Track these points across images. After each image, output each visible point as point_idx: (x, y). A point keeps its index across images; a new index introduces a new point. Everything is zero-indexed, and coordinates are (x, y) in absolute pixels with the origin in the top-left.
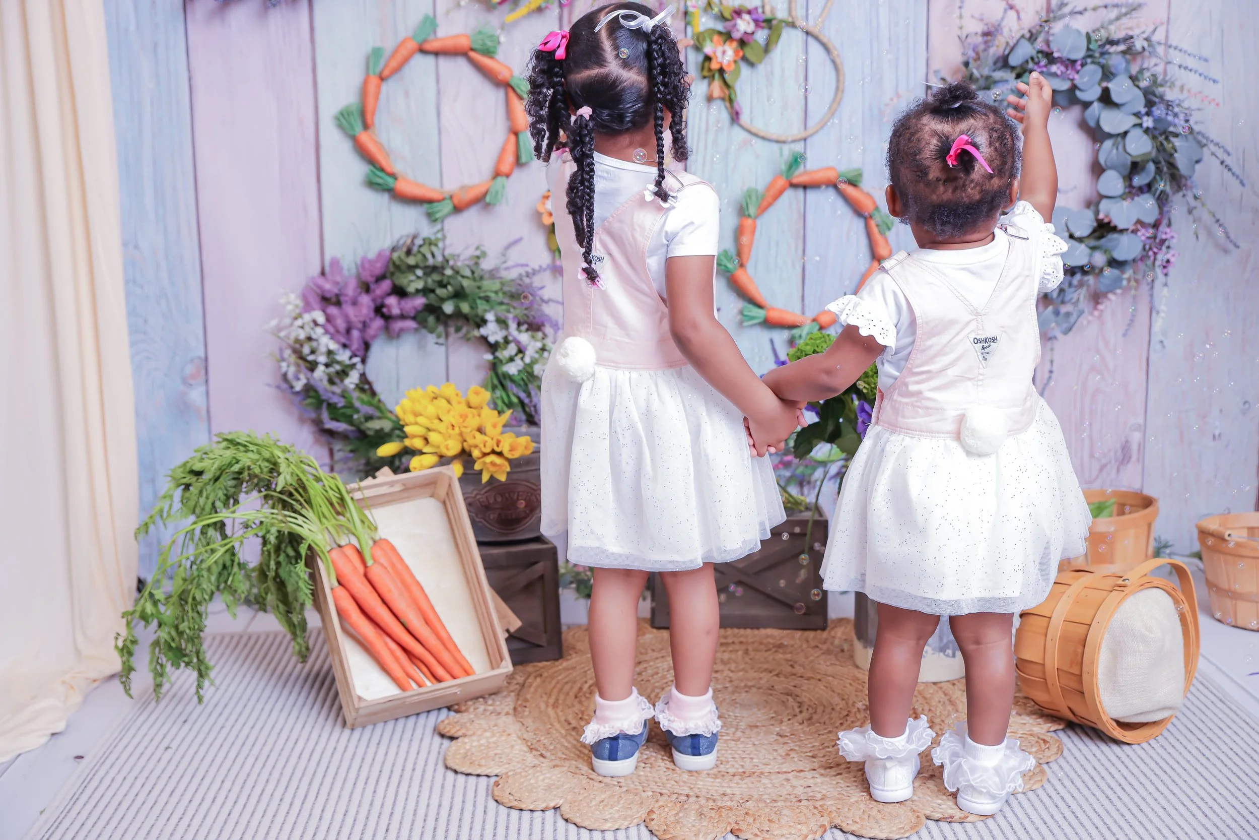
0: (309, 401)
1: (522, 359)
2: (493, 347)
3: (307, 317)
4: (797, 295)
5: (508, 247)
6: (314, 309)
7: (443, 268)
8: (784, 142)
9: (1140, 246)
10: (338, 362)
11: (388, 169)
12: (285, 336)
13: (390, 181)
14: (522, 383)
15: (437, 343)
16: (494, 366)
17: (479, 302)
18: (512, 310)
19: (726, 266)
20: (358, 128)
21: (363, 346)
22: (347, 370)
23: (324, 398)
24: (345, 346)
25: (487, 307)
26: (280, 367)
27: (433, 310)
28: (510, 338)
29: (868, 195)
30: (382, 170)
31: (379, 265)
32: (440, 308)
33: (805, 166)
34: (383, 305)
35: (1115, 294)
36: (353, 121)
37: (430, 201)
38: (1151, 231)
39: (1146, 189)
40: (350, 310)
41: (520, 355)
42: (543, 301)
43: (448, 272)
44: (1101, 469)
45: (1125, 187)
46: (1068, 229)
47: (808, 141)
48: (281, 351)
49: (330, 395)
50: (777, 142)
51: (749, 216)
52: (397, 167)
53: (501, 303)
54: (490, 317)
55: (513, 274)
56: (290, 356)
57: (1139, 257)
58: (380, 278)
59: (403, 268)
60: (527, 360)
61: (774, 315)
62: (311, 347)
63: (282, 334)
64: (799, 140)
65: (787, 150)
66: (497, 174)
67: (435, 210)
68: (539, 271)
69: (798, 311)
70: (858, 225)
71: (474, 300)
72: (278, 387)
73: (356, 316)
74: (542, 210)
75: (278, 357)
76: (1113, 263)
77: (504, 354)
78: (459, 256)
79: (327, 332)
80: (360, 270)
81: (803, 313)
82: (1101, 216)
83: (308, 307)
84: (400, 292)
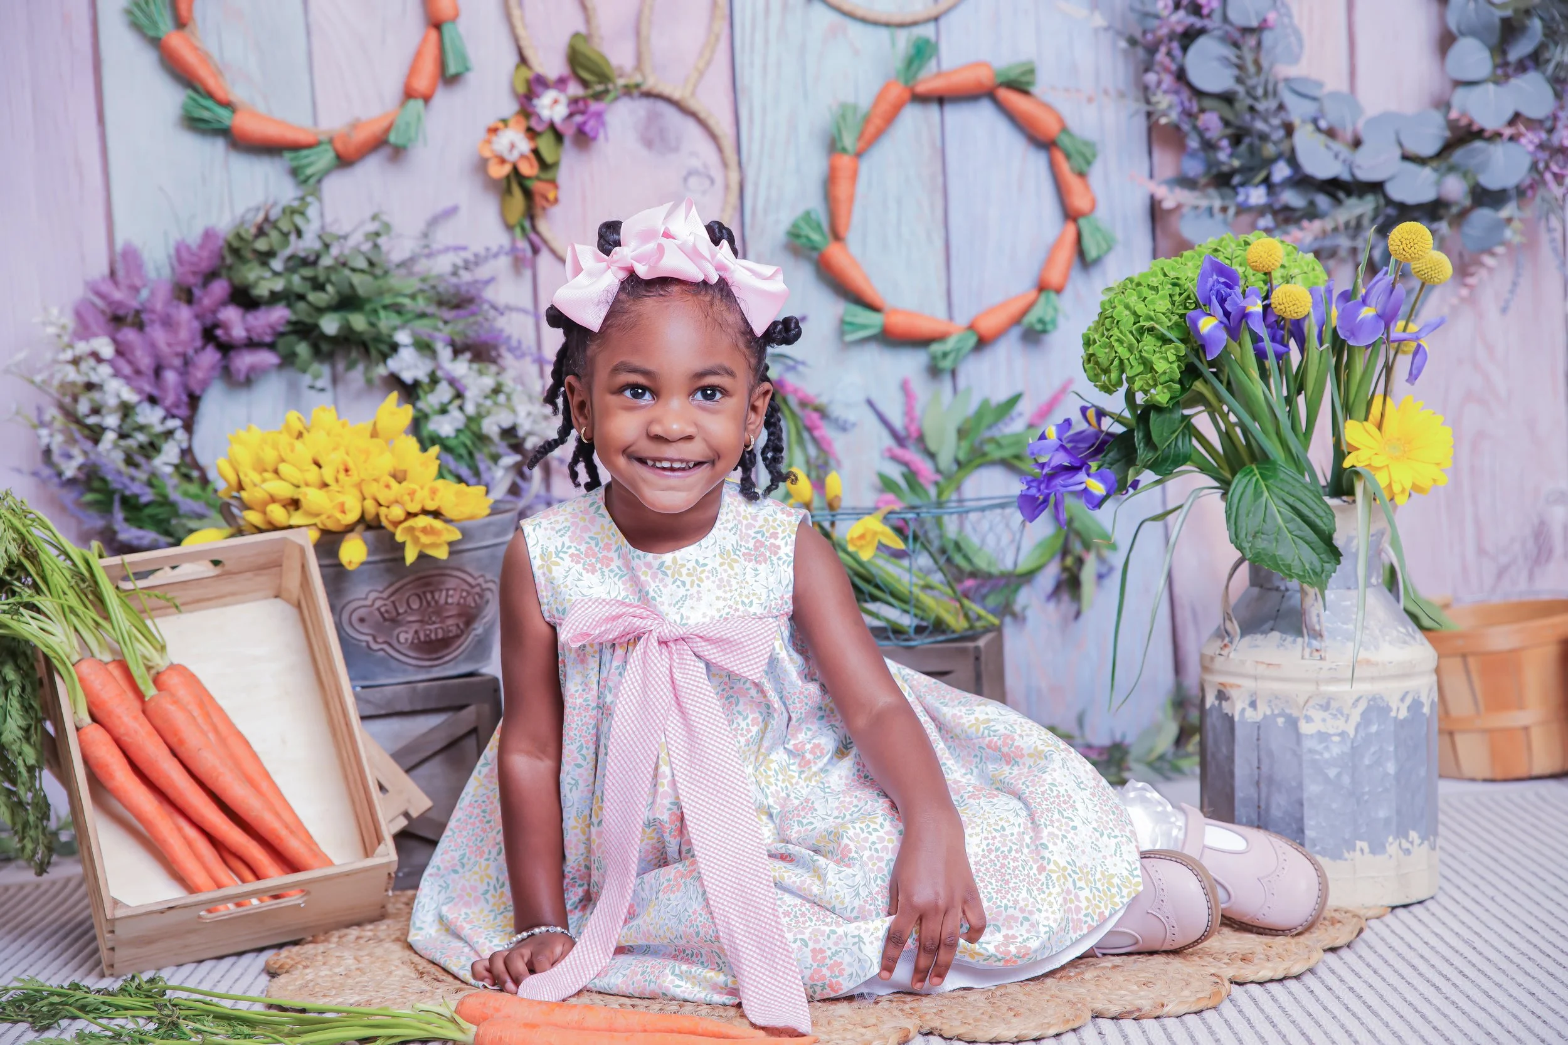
0: (89, 497)
1: (461, 408)
2: (410, 391)
3: (82, 347)
4: (939, 289)
5: (435, 221)
6: (95, 335)
7: (318, 256)
8: (902, 25)
9: (1526, 162)
10: (141, 428)
11: (220, 94)
12: (44, 382)
13: (223, 113)
14: (463, 451)
15: (312, 387)
16: (416, 426)
17: (382, 313)
18: (440, 325)
19: (808, 238)
20: (165, 27)
21: (185, 398)
22: (156, 441)
23: (116, 485)
24: (153, 400)
25: (395, 320)
26: (39, 437)
27: (305, 330)
28: (440, 374)
29: (1047, 107)
30: (210, 95)
31: (205, 254)
32: (316, 326)
33: (939, 64)
34: (216, 325)
35: (1493, 254)
36: (157, 17)
37: (296, 147)
38: (1544, 135)
39: (1529, 63)
40: (158, 335)
41: (457, 402)
42: (494, 307)
43: (326, 261)
44: (1501, 573)
45: (1496, 66)
46: (1401, 145)
47: (943, 22)
48: (40, 410)
49: (127, 481)
50: (887, 25)
51: (844, 150)
52: (237, 93)
53: (422, 315)
54: (403, 337)
55: (442, 265)
56: (54, 418)
57: (1528, 182)
58: (211, 276)
59: (248, 255)
60: (470, 409)
61: (900, 322)
62: (91, 400)
63: (38, 378)
64: (927, 21)
65: (904, 38)
66: (409, 94)
67: (304, 162)
68: (486, 259)
69: (941, 313)
70: (1037, 163)
71: (375, 311)
72: (35, 474)
73: (169, 345)
74: (487, 154)
75: (35, 421)
76: (1484, 197)
77: (430, 401)
78: (345, 237)
79: (117, 374)
80: (176, 264)
81: (951, 318)
82: (1454, 114)
83: (84, 331)
84: (244, 299)
